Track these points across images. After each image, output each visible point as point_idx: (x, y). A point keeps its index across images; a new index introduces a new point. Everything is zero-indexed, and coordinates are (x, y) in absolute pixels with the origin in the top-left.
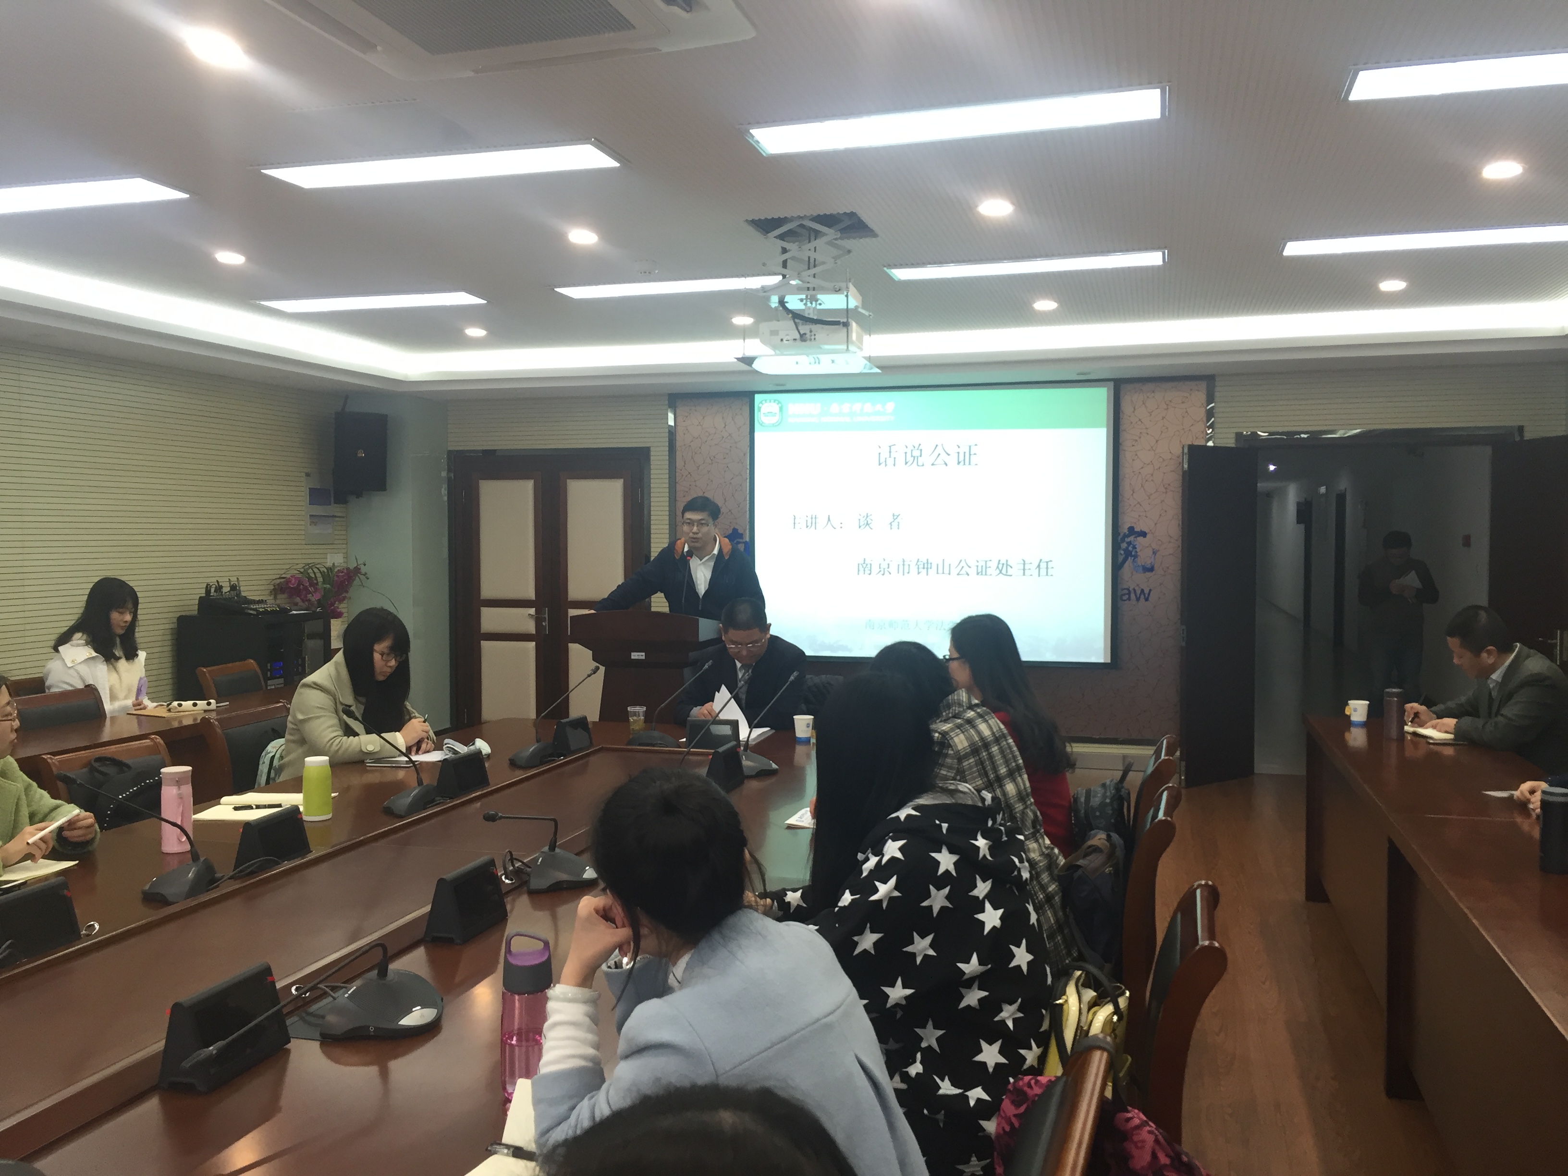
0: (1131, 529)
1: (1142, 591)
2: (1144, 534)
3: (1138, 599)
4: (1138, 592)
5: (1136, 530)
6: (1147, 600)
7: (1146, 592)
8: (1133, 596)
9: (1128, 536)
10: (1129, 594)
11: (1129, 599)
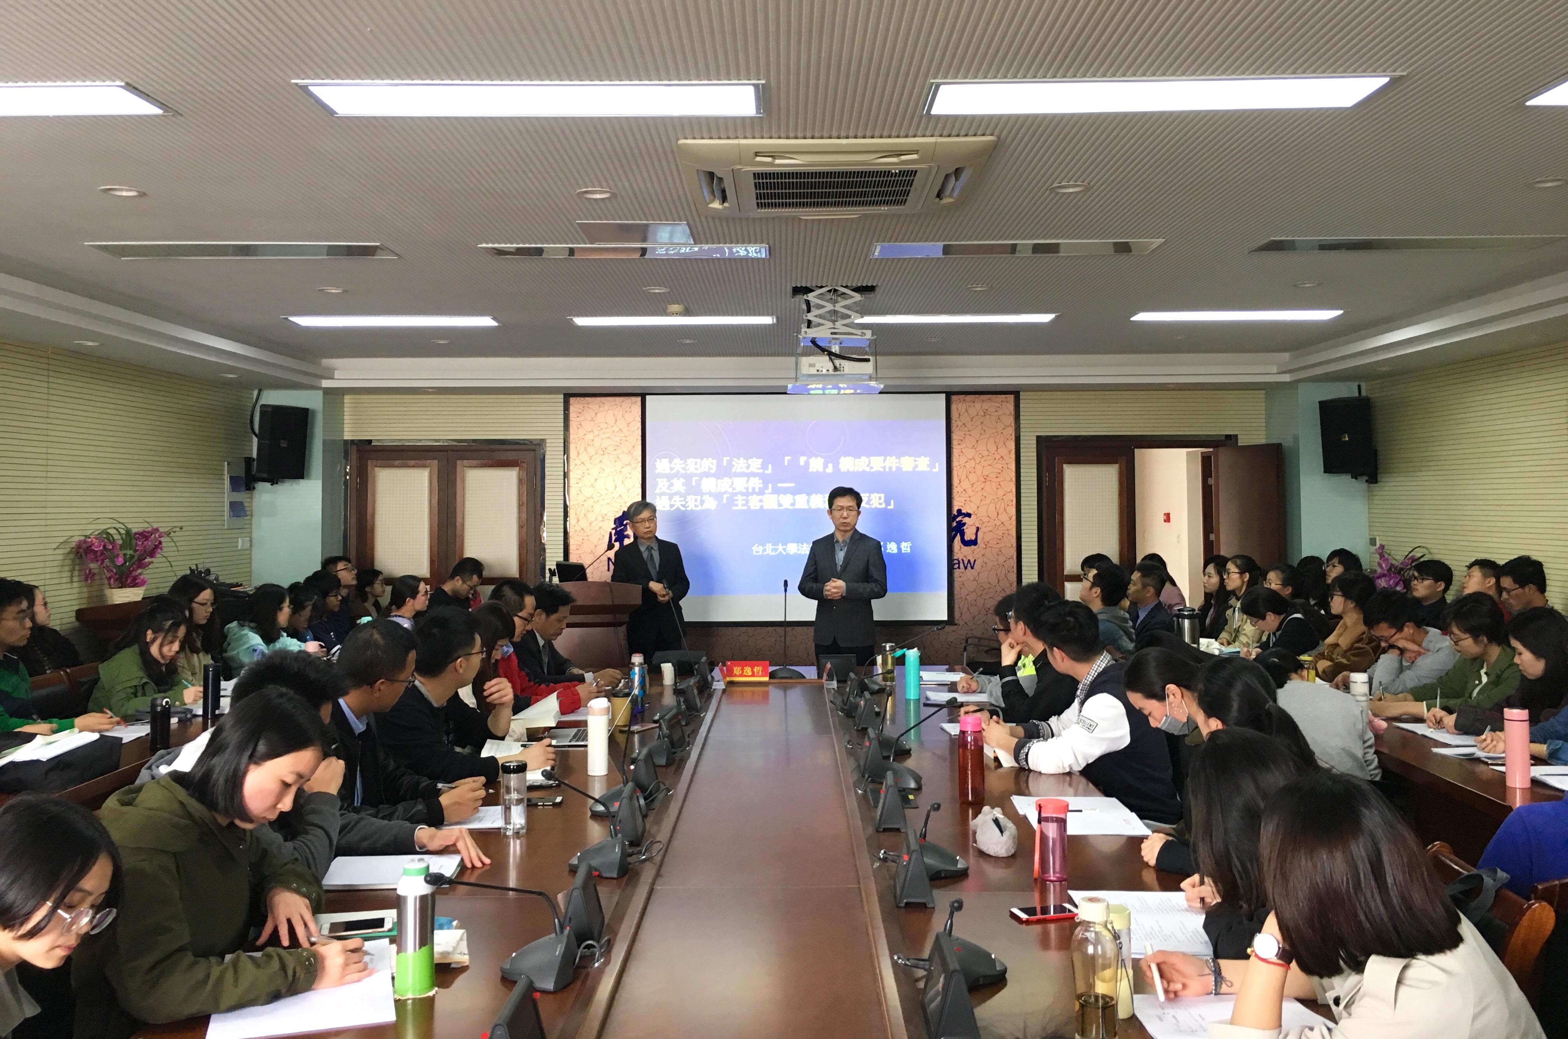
0: (959, 511)
1: (969, 561)
2: (969, 515)
3: (966, 568)
4: (966, 562)
5: (964, 511)
6: (972, 568)
7: (972, 562)
8: (962, 565)
9: (957, 516)
10: (959, 563)
11: (959, 568)
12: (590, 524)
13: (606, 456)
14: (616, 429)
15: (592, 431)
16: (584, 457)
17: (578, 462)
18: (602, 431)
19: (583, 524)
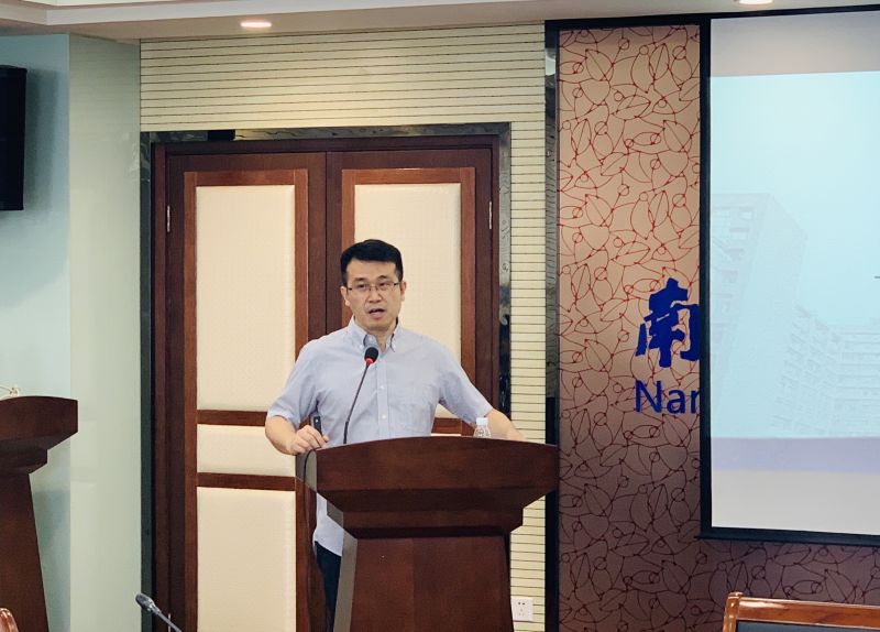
12: (601, 307)
13: (634, 156)
15: (604, 103)
16: (588, 160)
17: (577, 172)
19: (588, 305)
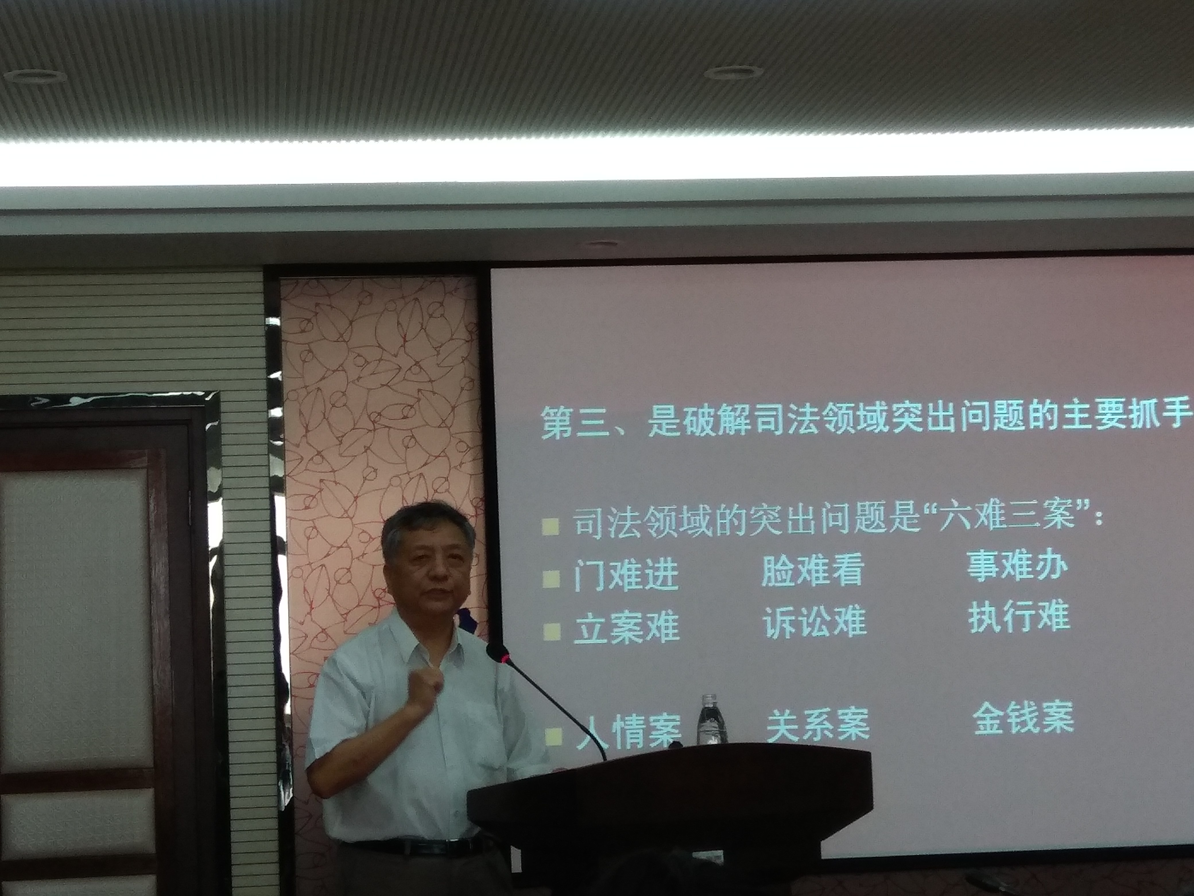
12: (345, 617)
13: (382, 432)
14: (405, 362)
15: (341, 368)
16: (322, 437)
17: (308, 452)
18: (370, 368)
